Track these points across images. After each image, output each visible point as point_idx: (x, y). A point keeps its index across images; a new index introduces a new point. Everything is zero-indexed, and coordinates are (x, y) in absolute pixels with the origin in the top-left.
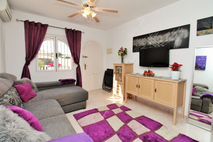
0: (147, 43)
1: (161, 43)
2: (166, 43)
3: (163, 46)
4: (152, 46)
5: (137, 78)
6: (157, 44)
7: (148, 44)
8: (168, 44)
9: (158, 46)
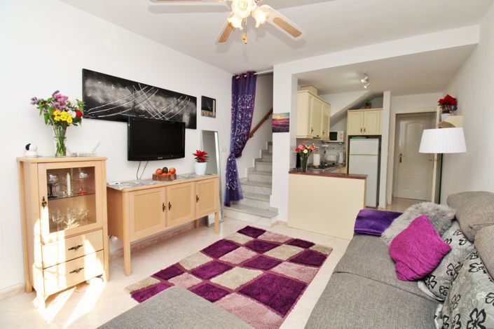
0: (135, 104)
1: (163, 113)
2: (171, 115)
3: (167, 119)
4: (145, 113)
5: (163, 188)
6: (157, 112)
7: (138, 106)
8: (174, 118)
9: (158, 117)
